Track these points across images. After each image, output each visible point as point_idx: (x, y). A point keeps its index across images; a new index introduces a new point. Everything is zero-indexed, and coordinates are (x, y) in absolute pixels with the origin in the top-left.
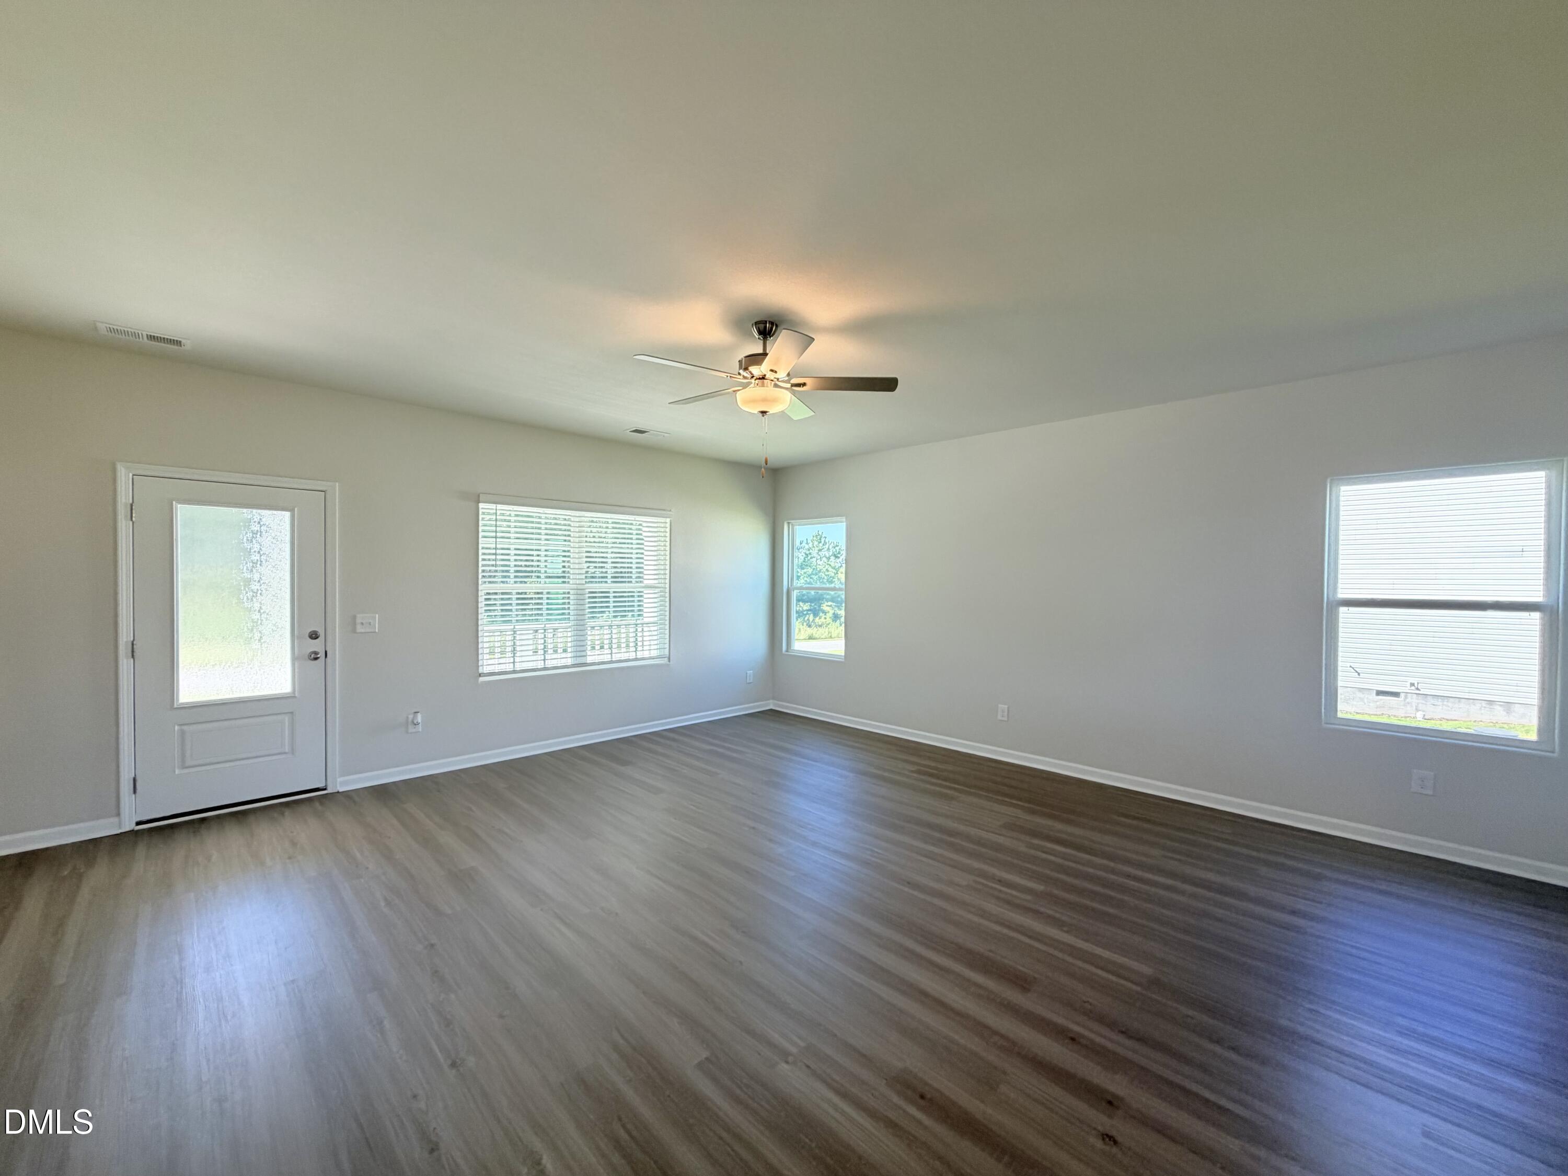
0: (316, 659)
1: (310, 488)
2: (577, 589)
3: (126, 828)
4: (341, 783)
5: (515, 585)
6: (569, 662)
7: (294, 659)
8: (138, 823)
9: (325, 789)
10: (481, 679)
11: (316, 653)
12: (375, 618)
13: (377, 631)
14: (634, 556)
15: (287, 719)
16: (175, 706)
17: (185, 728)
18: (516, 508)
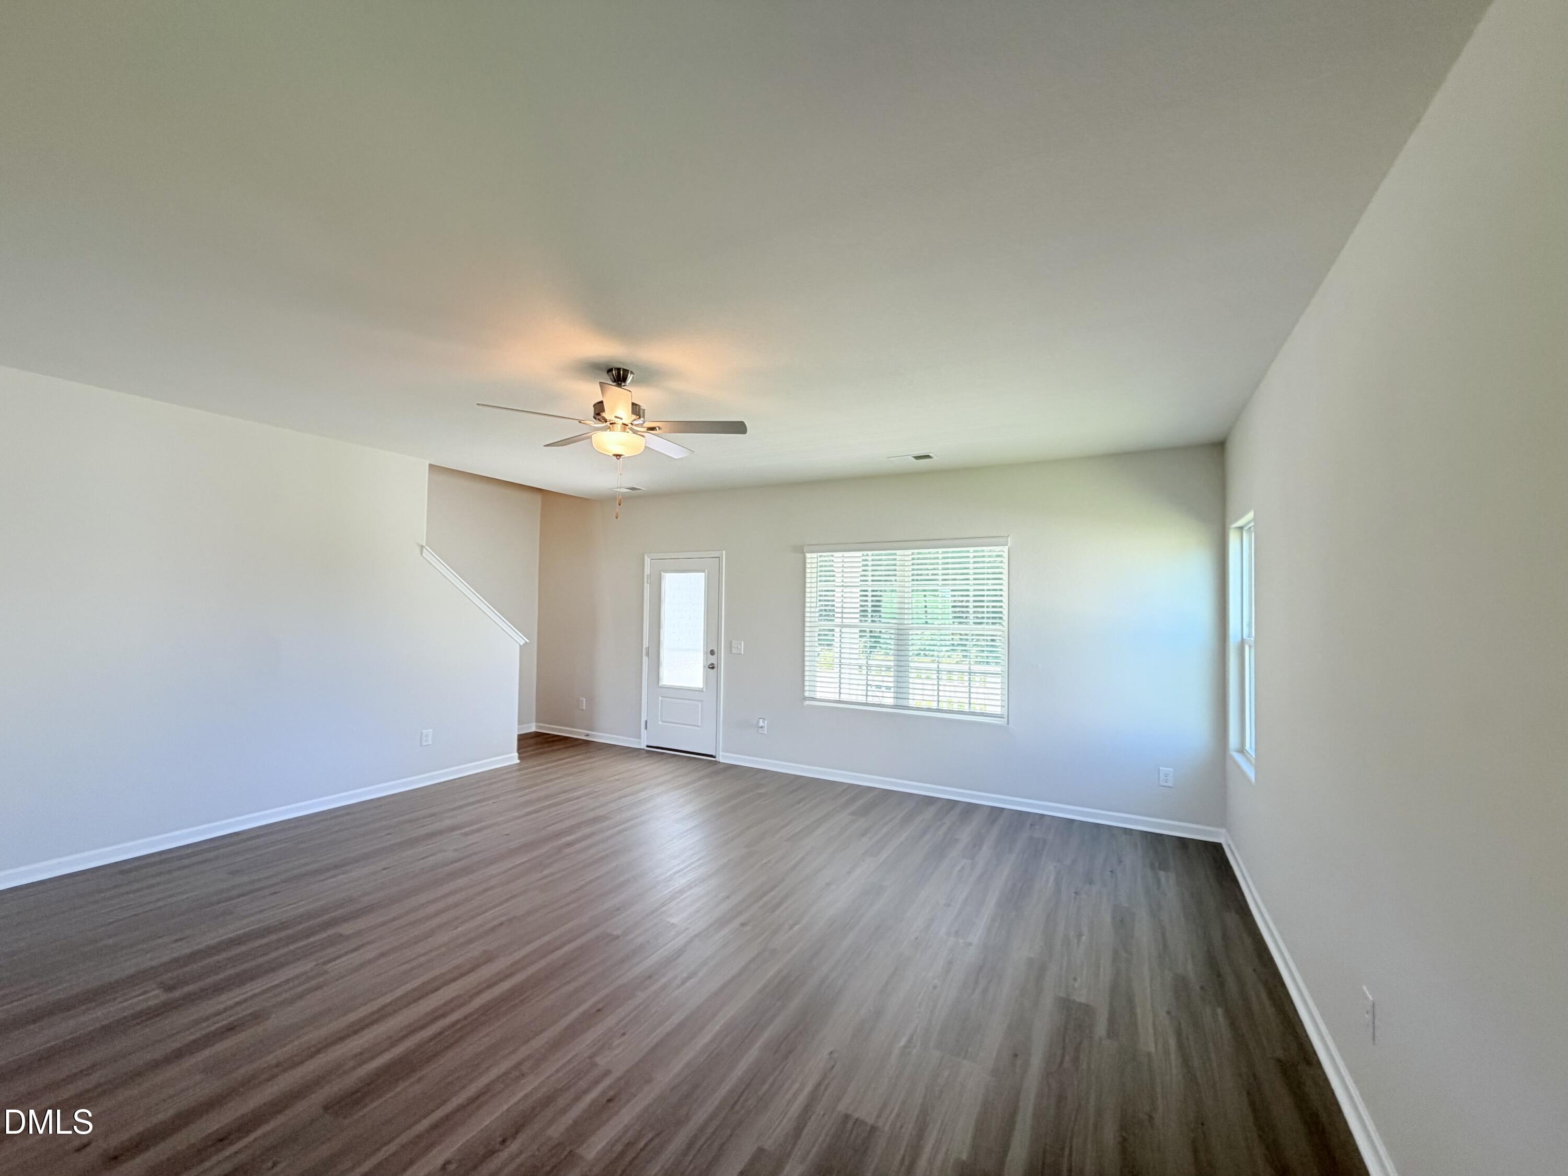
0: (713, 668)
1: (713, 556)
2: (898, 629)
3: (643, 746)
4: (724, 758)
5: (873, 624)
6: (890, 702)
7: (704, 667)
8: (648, 746)
9: (715, 757)
10: (807, 703)
11: (713, 664)
12: (741, 644)
13: (742, 653)
14: (971, 593)
15: (700, 704)
16: (660, 684)
17: (663, 699)
18: (846, 554)
